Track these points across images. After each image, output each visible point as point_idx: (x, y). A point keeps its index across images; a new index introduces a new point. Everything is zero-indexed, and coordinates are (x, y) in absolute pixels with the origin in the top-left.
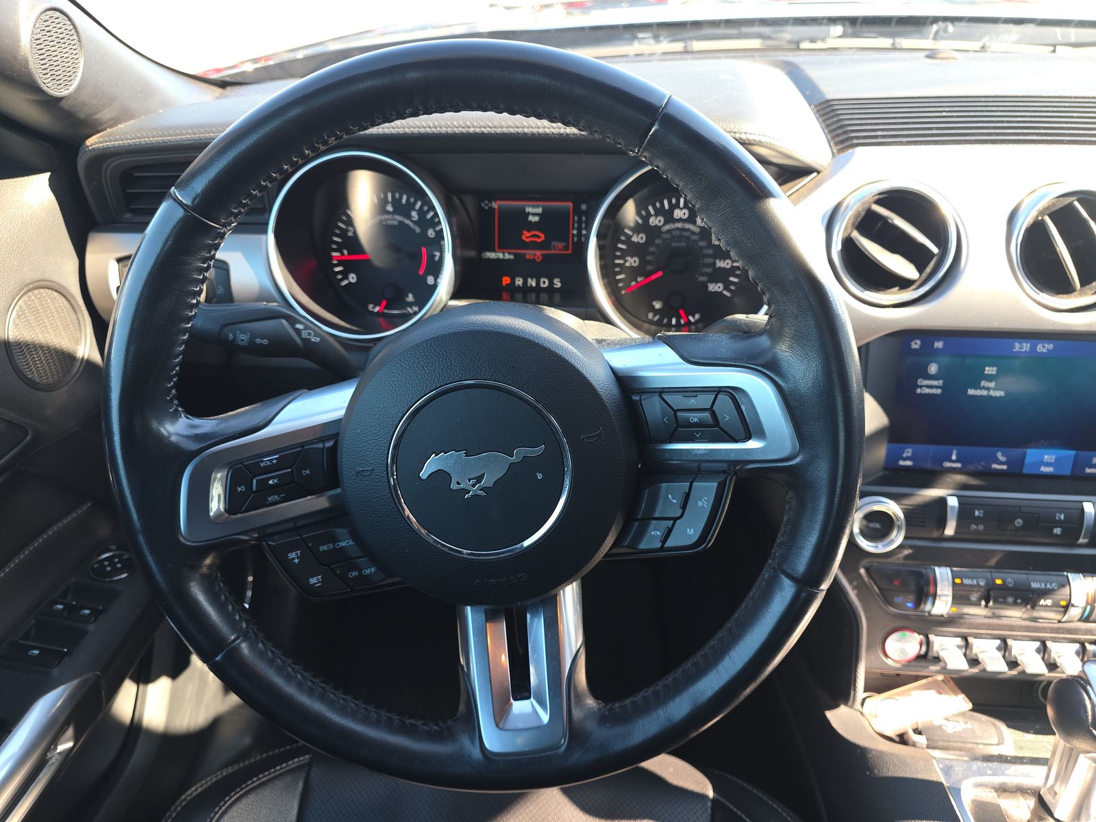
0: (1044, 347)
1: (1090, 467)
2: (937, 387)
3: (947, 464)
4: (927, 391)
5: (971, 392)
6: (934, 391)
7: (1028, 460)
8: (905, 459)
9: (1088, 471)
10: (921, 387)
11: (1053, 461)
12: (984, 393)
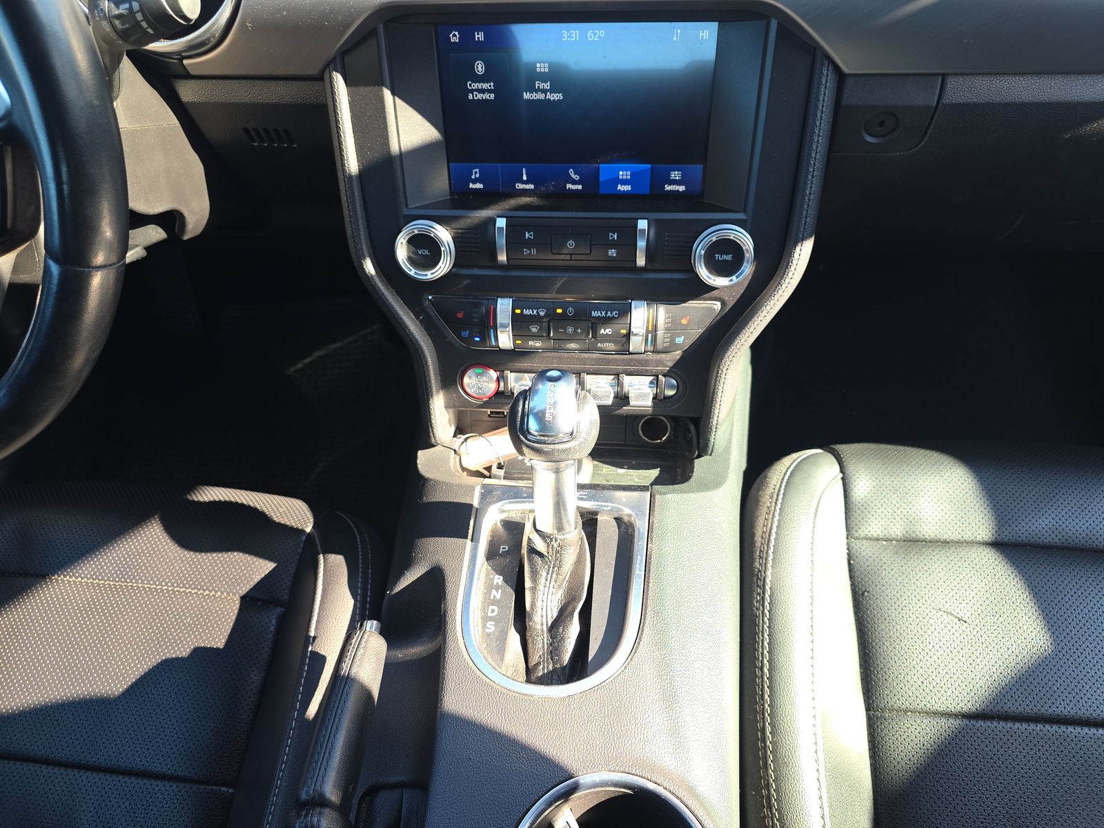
0: (595, 34)
1: (670, 185)
2: (489, 91)
3: (520, 186)
4: (480, 96)
5: (527, 96)
6: (486, 96)
7: (602, 178)
8: (475, 182)
9: (668, 188)
10: (472, 92)
11: (629, 177)
12: (541, 96)
